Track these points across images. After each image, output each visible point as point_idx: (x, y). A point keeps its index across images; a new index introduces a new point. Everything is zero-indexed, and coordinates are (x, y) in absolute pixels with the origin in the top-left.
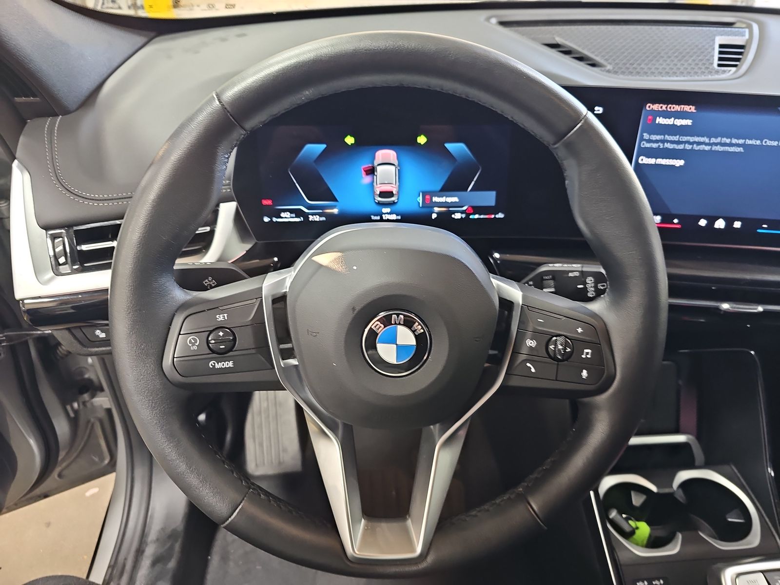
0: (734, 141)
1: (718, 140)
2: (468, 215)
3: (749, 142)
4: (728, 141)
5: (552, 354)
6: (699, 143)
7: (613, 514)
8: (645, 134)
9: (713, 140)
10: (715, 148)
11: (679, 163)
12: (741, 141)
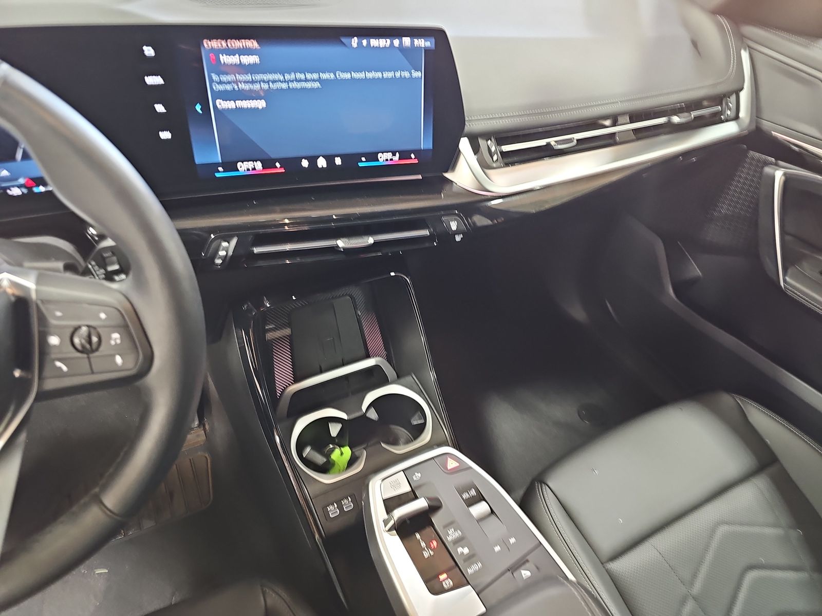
0: (309, 76)
1: (293, 76)
2: (30, 189)
3: (324, 76)
4: (302, 76)
5: (79, 347)
6: (274, 82)
7: (308, 450)
8: (213, 74)
9: (287, 77)
10: (292, 85)
11: (261, 104)
12: (315, 76)
